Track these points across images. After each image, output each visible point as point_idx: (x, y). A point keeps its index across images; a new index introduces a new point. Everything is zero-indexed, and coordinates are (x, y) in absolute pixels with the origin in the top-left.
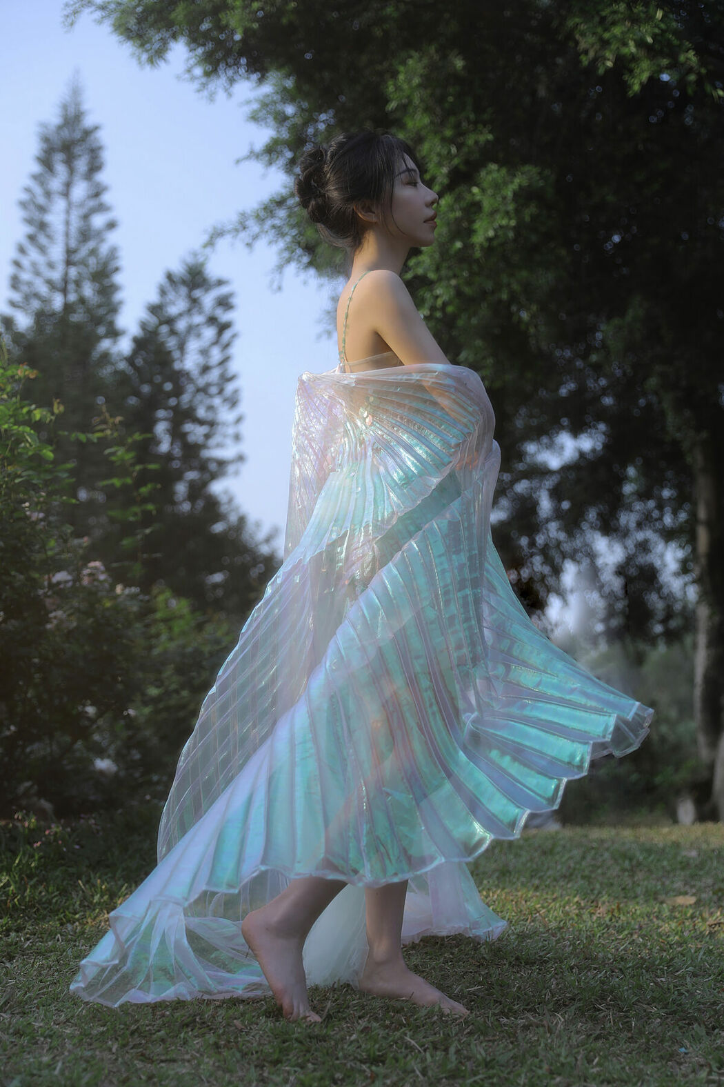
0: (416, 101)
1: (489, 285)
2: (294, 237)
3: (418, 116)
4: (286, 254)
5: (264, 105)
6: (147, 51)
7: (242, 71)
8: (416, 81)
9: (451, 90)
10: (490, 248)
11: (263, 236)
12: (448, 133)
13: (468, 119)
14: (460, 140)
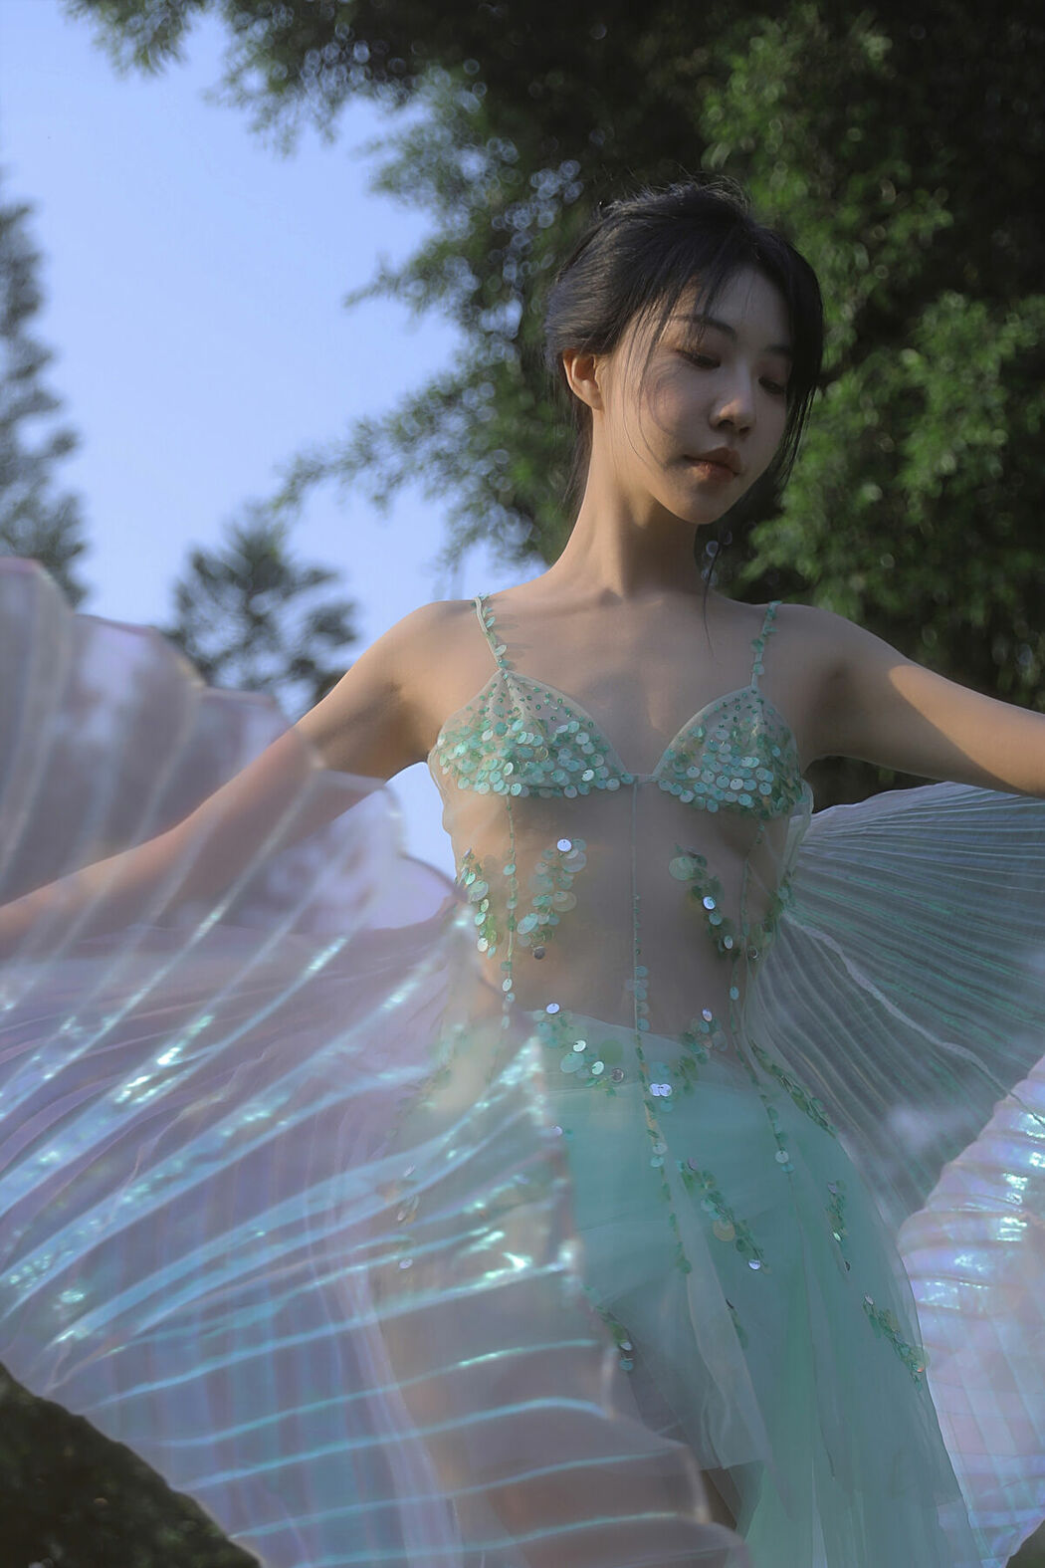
0: (773, 137)
1: (941, 588)
2: (486, 481)
3: (779, 177)
4: (467, 522)
5: (415, 151)
6: (134, 33)
7: (358, 76)
8: (773, 91)
9: (856, 112)
10: (944, 501)
11: (413, 479)
12: (849, 215)
13: (893, 179)
14: (876, 233)
